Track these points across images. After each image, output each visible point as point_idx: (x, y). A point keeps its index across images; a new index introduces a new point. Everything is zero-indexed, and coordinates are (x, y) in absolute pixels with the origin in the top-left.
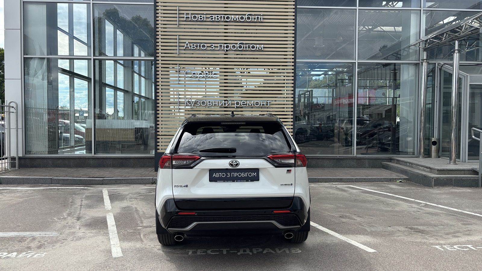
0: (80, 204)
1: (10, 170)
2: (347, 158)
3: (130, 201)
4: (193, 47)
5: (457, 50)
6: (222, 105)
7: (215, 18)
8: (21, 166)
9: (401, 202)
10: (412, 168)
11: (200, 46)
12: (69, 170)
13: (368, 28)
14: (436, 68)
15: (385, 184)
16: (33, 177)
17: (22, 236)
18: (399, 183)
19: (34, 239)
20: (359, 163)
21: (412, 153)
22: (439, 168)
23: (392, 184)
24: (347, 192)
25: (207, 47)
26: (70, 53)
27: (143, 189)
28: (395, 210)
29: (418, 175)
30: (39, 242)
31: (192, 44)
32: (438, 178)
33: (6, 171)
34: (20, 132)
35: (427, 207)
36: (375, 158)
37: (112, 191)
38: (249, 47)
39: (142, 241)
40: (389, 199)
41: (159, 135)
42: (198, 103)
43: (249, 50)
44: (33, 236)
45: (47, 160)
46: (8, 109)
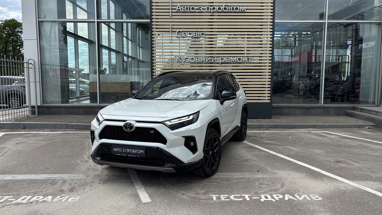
1: (31, 117)
2: (316, 107)
4: (184, 10)
6: (209, 61)
8: (39, 114)
10: (378, 116)
11: (190, 9)
12: (79, 117)
15: (355, 130)
16: (52, 123)
17: (53, 178)
18: (368, 129)
19: (64, 181)
20: (326, 112)
21: (372, 103)
23: (362, 130)
24: (326, 137)
26: (74, 17)
30: (70, 184)
31: (183, 7)
33: (28, 118)
34: (38, 84)
36: (340, 107)
42: (188, 59)
43: (233, 11)
44: (63, 178)
45: (61, 109)
46: (28, 66)
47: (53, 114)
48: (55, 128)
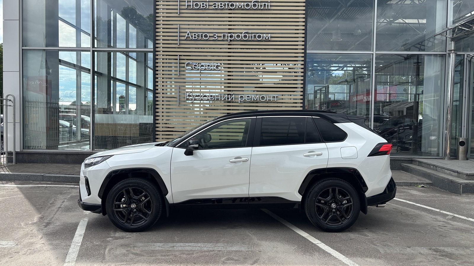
0: (59, 206)
4: (195, 37)
6: (225, 99)
7: (218, 5)
8: (18, 161)
9: (423, 213)
10: (436, 172)
11: (202, 36)
12: (66, 166)
14: (465, 60)
15: (404, 189)
16: (25, 174)
18: (422, 188)
21: (436, 154)
22: (468, 172)
23: (412, 190)
26: (77, 45)
28: (416, 223)
29: (443, 180)
31: (194, 34)
32: (466, 184)
33: (1, 166)
34: (18, 126)
35: (455, 221)
36: (394, 159)
38: (255, 37)
40: (409, 209)
41: (158, 131)
42: (199, 97)
43: (255, 40)
45: (44, 156)
46: (7, 103)
47: (35, 163)
48: (28, 180)
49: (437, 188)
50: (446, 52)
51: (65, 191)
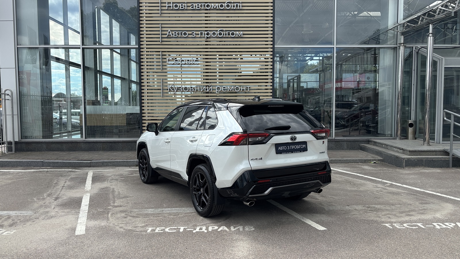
0: (63, 185)
1: (7, 154)
3: (110, 182)
4: (175, 35)
5: (432, 33)
6: (204, 90)
7: (196, 6)
9: (368, 182)
10: (387, 150)
11: (181, 34)
12: (62, 153)
13: (354, 13)
14: (414, 52)
15: (359, 165)
16: (26, 160)
18: (373, 164)
19: (9, 217)
20: (337, 145)
21: (389, 135)
22: (411, 149)
23: (365, 165)
25: (188, 34)
26: (65, 43)
27: (126, 171)
28: (359, 190)
29: (391, 156)
30: (13, 220)
31: (174, 32)
32: (408, 159)
33: (3, 155)
34: (16, 118)
36: (353, 140)
37: (97, 173)
38: (229, 34)
39: (108, 219)
40: (357, 180)
41: (144, 120)
42: (181, 89)
43: (229, 36)
44: (9, 215)
45: (41, 144)
46: (5, 97)
47: (33, 151)
48: (29, 166)
49: (386, 163)
50: (397, 45)
51: (65, 174)
